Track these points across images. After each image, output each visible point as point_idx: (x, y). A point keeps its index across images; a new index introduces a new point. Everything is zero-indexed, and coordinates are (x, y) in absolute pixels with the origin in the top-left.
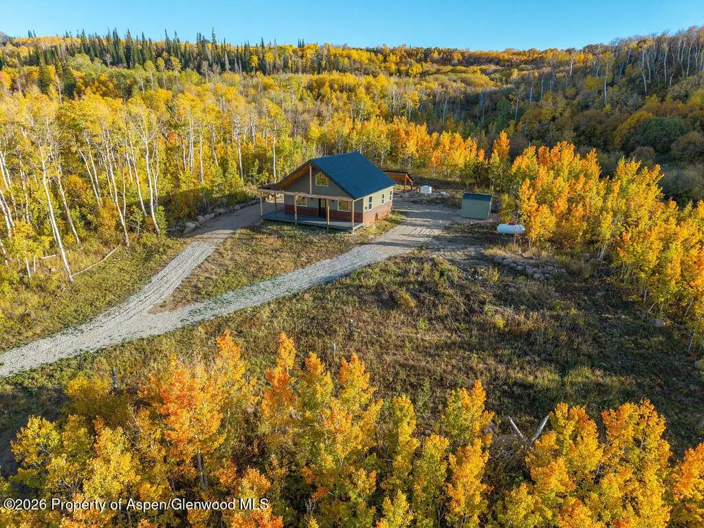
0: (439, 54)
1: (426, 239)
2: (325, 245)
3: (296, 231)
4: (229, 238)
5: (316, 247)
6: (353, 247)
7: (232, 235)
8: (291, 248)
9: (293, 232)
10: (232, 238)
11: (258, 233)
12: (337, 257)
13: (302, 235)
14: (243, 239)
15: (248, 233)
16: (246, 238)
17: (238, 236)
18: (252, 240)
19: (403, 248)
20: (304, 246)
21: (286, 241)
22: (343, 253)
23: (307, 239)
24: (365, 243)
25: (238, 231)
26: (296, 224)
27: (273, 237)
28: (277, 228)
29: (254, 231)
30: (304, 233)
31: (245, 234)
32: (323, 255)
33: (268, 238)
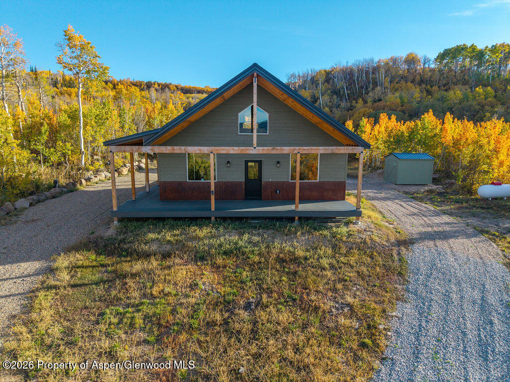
0: (159, 86)
2: (338, 262)
3: (230, 236)
4: (41, 289)
5: (324, 269)
6: (399, 254)
7: (48, 278)
8: (260, 286)
9: (225, 239)
10: (50, 288)
11: (125, 257)
12: (407, 290)
13: (256, 244)
14: (91, 284)
15: (94, 263)
16: (96, 277)
17: (67, 278)
18: (122, 282)
19: (473, 239)
20: (288, 273)
21: (225, 267)
22: (402, 274)
23: (275, 251)
24: (405, 241)
25: (63, 262)
26: (213, 218)
27: (178, 261)
28: (175, 235)
29: (110, 254)
30: (256, 239)
31: (87, 267)
32: (370, 292)
33: (169, 267)
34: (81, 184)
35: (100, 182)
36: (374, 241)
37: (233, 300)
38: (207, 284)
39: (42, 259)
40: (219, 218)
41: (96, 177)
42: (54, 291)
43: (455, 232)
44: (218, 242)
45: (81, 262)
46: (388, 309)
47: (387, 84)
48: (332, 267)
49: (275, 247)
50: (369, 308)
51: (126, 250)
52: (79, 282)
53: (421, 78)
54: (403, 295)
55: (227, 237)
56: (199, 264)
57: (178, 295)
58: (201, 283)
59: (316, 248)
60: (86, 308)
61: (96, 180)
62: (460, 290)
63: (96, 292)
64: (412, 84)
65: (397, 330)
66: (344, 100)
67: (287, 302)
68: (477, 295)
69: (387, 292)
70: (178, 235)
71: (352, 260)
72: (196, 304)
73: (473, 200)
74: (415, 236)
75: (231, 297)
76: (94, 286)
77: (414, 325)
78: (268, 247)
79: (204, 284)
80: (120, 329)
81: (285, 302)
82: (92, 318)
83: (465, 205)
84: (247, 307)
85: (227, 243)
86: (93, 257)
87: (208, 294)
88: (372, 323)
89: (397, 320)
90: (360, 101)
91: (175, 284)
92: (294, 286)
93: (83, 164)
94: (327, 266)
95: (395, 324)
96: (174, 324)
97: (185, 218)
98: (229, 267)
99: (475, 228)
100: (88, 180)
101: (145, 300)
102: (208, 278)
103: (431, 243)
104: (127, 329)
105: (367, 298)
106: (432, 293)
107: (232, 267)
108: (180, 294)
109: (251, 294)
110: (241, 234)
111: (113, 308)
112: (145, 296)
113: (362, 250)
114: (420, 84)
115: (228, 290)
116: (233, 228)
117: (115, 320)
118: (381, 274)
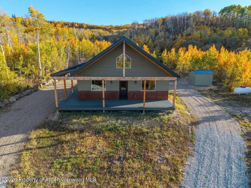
0: (78, 25)
2: (162, 135)
3: (112, 121)
4: (24, 150)
5: (156, 139)
6: (192, 130)
7: (27, 144)
8: (125, 148)
9: (110, 122)
10: (28, 149)
11: (62, 131)
12: (194, 150)
13: (124, 125)
14: (47, 147)
15: (48, 135)
16: (49, 143)
17: (36, 144)
18: (61, 146)
19: (228, 121)
20: (139, 141)
21: (109, 137)
22: (192, 141)
23: (133, 129)
24: (195, 122)
25: (33, 135)
26: (104, 111)
27: (87, 134)
28: (86, 120)
29: (55, 130)
30: (124, 122)
31: (45, 138)
32: (177, 151)
33: (83, 138)
34: (40, 86)
35: (49, 85)
36: (180, 123)
37: (113, 155)
38: (101, 147)
39: (24, 133)
40: (107, 111)
41: (48, 82)
42: (30, 151)
43: (220, 116)
44: (106, 124)
45: (42, 135)
46: (184, 161)
47: (194, 26)
48: (160, 137)
49: (133, 127)
50: (175, 160)
51: (63, 128)
52: (41, 146)
53: (211, 23)
54: (192, 153)
55: (110, 121)
56: (97, 136)
57: (87, 153)
58: (98, 146)
59: (153, 127)
60: (45, 160)
61: (48, 84)
62: (219, 150)
63: (49, 151)
64: (206, 26)
65: (187, 172)
66: (171, 34)
67: (138, 157)
68: (226, 153)
69: (184, 151)
70: (87, 120)
71: (169, 133)
72: (96, 158)
73: (231, 95)
74: (200, 120)
75: (112, 154)
76: (48, 148)
77: (196, 169)
78: (130, 127)
79: (99, 147)
80: (61, 171)
81: (137, 157)
82: (48, 166)
83: (227, 98)
84: (119, 159)
85: (110, 125)
86: (48, 132)
87: (101, 153)
88: (176, 168)
89: (188, 166)
90: (180, 35)
91: (86, 147)
92: (141, 148)
93: (41, 75)
94: (157, 137)
95: (187, 168)
96: (85, 168)
97: (91, 111)
98: (111, 138)
99: (230, 114)
100: (44, 84)
101: (72, 156)
102: (101, 144)
103: (207, 124)
104: (64, 171)
105: (175, 155)
106: (205, 152)
107: (112, 137)
108: (88, 152)
109: (121, 153)
110: (117, 120)
111: (57, 160)
112: (72, 153)
113: (174, 128)
114: (210, 26)
115: (111, 150)
116: (113, 116)
117: (58, 167)
118: (182, 141)
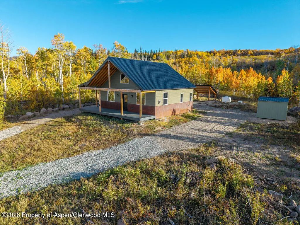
0: (241, 52)
1: (218, 135)
6: (134, 138)
12: (111, 148)
22: (120, 143)
24: (148, 134)
26: (100, 115)
74: (158, 134)
97: (94, 113)
